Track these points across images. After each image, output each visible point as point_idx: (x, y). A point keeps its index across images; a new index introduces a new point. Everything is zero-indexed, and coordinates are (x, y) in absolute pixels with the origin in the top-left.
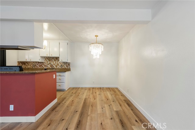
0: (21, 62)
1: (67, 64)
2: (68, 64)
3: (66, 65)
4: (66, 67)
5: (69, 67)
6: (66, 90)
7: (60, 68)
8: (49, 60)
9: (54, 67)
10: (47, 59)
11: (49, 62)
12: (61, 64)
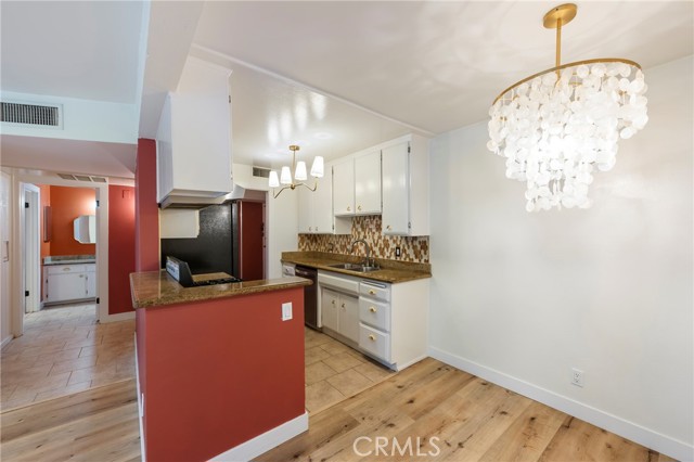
0: (306, 235)
1: (416, 243)
2: (421, 244)
3: (414, 247)
4: (412, 256)
5: (425, 257)
6: (399, 368)
7: (393, 258)
8: (362, 227)
9: (374, 252)
10: (358, 223)
11: (363, 234)
12: (394, 242)
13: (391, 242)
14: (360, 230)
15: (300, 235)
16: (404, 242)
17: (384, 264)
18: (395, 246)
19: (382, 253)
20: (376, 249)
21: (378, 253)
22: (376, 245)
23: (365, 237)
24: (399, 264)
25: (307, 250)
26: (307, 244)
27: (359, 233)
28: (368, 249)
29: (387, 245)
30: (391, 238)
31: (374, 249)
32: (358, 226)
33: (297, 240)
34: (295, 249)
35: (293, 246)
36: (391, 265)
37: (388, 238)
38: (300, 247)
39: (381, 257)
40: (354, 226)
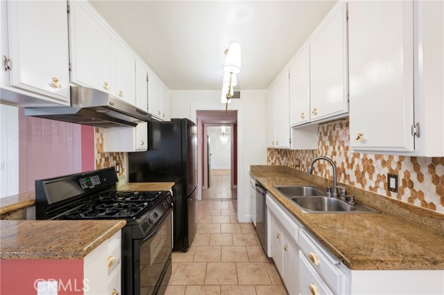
0: (277, 150)
4: (431, 198)
7: (381, 192)
8: (330, 139)
9: (347, 177)
10: (326, 134)
11: (331, 149)
12: (384, 163)
13: (377, 164)
14: (327, 143)
15: (269, 149)
16: (407, 166)
17: (365, 200)
18: (385, 171)
19: (361, 179)
20: (351, 172)
21: (353, 178)
22: (351, 166)
23: (334, 154)
24: (396, 208)
25: (277, 164)
26: (277, 158)
27: (326, 148)
28: (338, 171)
29: (370, 168)
30: (377, 157)
31: (348, 171)
32: (326, 139)
33: (266, 154)
34: (264, 162)
35: (263, 160)
36: (378, 204)
37: (371, 156)
38: (269, 161)
39: (358, 186)
40: (321, 139)
